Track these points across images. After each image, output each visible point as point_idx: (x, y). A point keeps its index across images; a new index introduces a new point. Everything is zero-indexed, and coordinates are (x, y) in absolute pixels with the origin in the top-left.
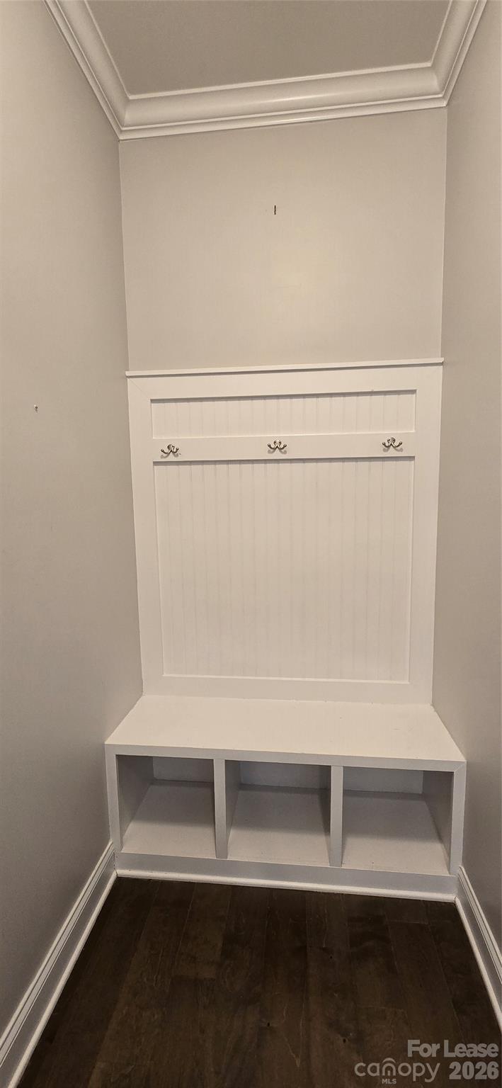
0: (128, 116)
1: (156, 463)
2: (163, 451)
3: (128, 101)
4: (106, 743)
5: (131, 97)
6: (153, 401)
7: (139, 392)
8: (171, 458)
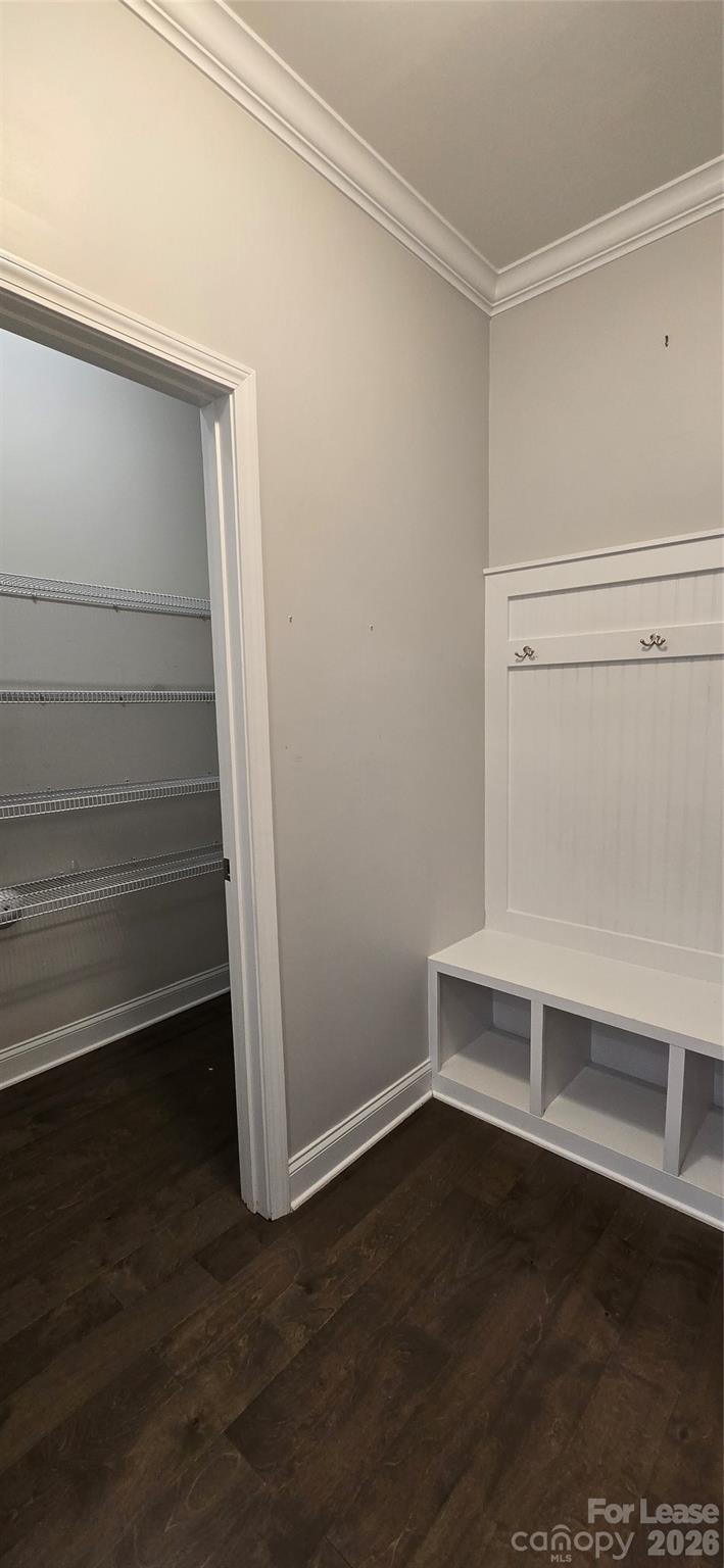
0: (497, 292)
1: (510, 668)
2: (517, 654)
3: (497, 276)
4: (430, 958)
5: (500, 272)
6: (510, 598)
7: (496, 589)
8: (527, 662)
